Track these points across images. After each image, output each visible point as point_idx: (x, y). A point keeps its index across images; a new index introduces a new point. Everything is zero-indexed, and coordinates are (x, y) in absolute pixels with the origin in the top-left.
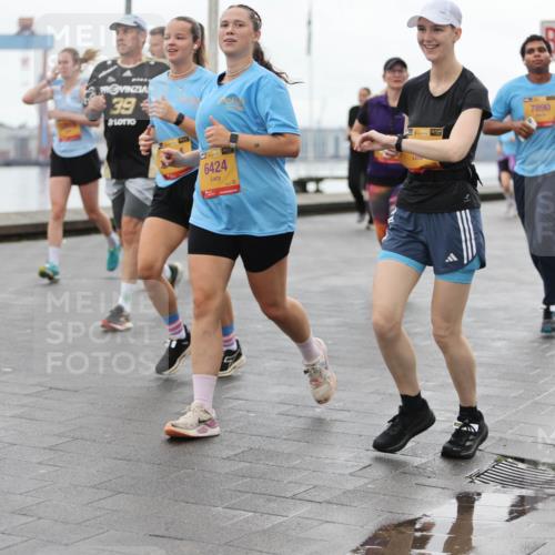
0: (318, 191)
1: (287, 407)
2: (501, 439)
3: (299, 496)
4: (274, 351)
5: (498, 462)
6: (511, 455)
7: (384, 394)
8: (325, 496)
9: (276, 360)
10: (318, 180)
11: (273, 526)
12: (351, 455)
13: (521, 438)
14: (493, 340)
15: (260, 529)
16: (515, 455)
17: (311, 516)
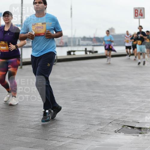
0: (74, 54)
1: (66, 113)
2: (124, 121)
3: (69, 137)
4: (62, 98)
5: (123, 127)
6: (126, 125)
7: (92, 109)
8: (76, 137)
9: (63, 100)
10: (74, 51)
11: (62, 145)
12: (83, 126)
13: (129, 121)
14: (122, 94)
15: (58, 146)
16: (127, 125)
17: (73, 142)
